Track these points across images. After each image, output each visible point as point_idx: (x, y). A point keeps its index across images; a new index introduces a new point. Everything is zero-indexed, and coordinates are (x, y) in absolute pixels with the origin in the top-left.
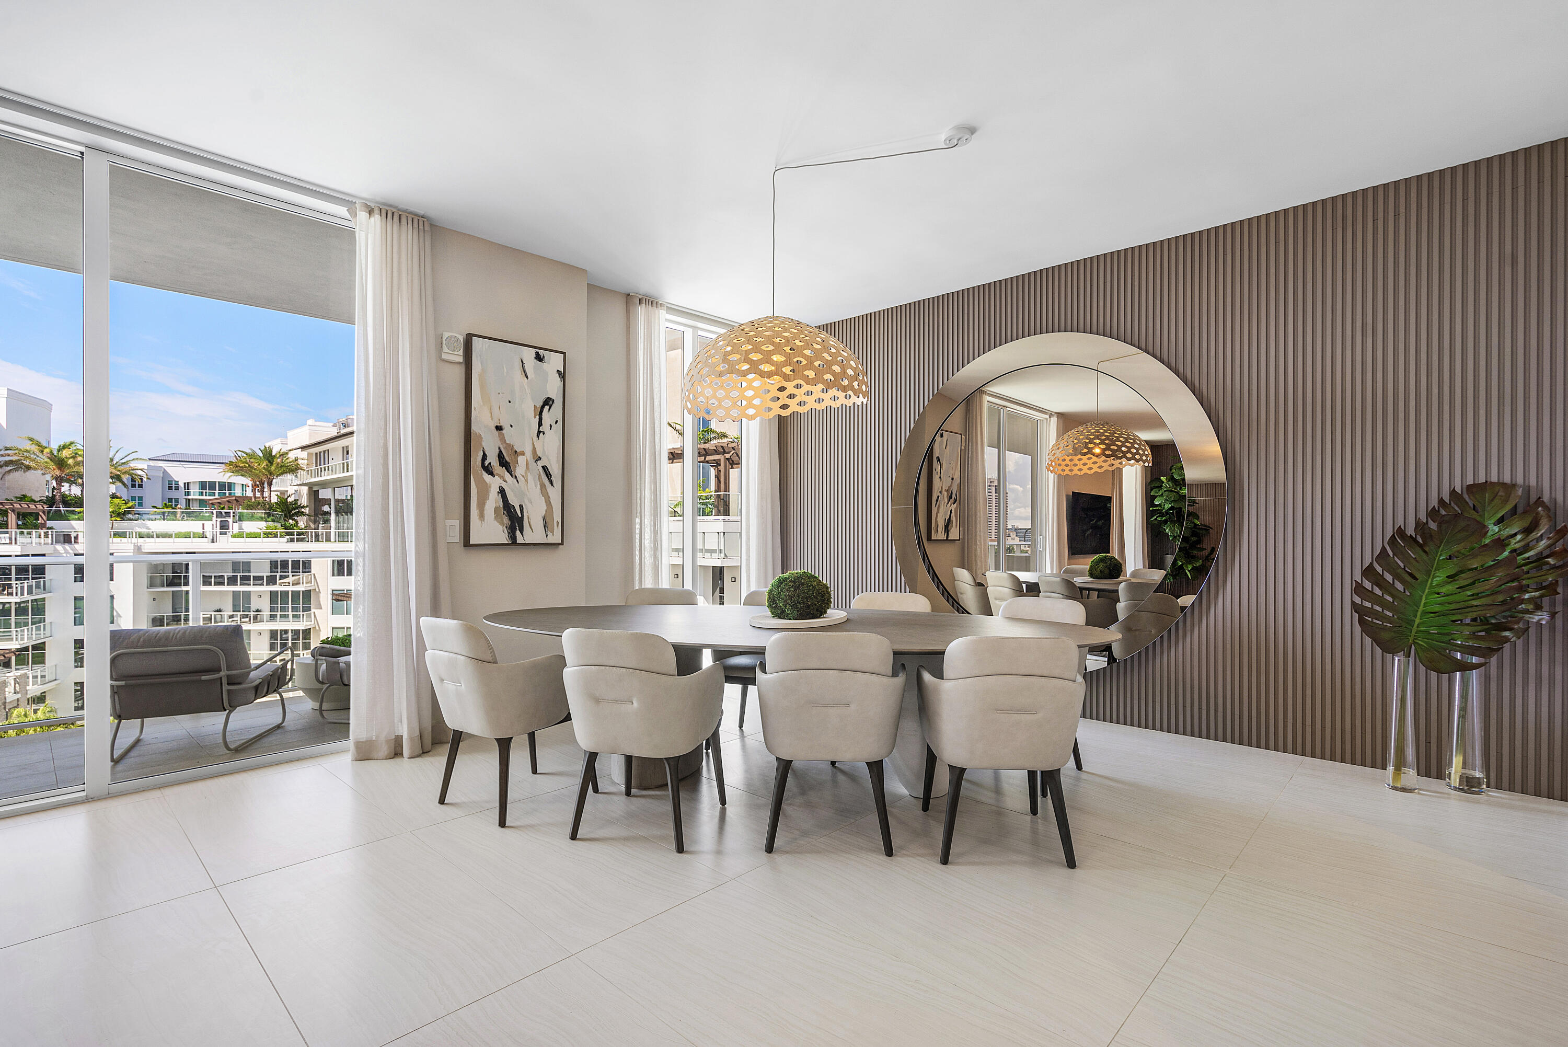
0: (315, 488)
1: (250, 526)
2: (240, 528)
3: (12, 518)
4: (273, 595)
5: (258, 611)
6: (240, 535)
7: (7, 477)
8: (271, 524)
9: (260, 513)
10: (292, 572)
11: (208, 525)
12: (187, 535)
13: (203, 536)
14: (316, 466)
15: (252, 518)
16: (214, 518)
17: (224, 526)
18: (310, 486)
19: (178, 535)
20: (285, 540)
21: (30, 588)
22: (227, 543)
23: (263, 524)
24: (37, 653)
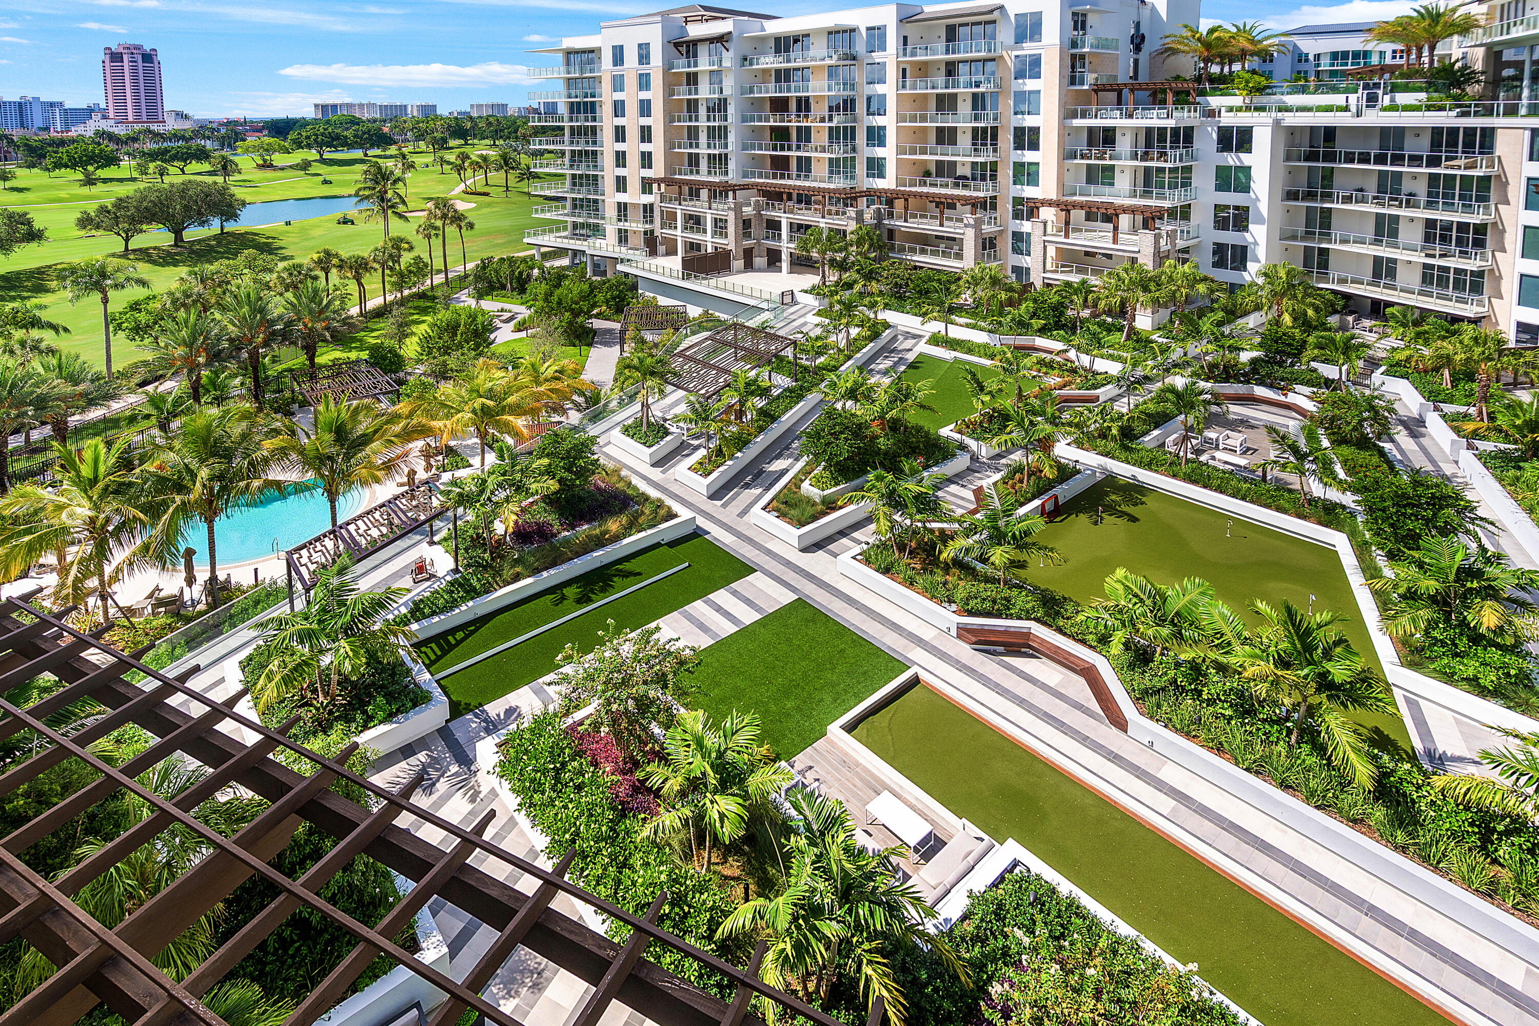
0: (1497, 49)
1: (1403, 98)
2: (1392, 100)
3: (1170, 97)
4: (1433, 178)
5: (1410, 195)
6: (1393, 108)
7: (1168, 61)
8: (1436, 95)
9: (1419, 81)
10: (1463, 152)
11: (1353, 98)
12: (1329, 109)
13: (1346, 109)
14: (1502, 20)
15: (1406, 89)
16: (1360, 91)
17: (1372, 100)
18: (1489, 47)
19: (1320, 109)
20: (1454, 113)
21: (1181, 155)
22: (1374, 118)
23: (1423, 96)
24: (1184, 213)
